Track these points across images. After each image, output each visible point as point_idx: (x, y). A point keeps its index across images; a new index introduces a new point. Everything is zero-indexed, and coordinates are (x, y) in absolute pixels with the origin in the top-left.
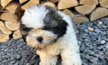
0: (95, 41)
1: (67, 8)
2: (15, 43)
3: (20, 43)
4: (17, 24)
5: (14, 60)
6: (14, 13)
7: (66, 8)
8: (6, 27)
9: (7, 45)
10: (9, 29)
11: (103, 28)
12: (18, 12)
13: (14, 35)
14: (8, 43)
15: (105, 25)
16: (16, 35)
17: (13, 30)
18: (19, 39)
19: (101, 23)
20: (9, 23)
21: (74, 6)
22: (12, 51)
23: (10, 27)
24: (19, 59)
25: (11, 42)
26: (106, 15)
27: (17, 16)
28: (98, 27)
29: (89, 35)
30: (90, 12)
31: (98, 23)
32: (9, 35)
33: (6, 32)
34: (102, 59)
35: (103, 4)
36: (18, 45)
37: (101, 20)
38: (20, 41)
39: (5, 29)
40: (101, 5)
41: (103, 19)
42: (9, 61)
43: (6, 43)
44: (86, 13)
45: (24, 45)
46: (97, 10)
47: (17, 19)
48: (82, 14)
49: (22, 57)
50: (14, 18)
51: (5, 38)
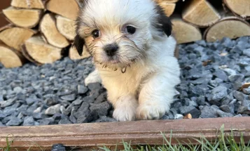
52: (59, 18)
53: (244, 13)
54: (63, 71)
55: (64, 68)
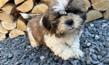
2: (11, 42)
3: (15, 42)
4: (13, 24)
5: (5, 58)
6: (9, 14)
8: (2, 26)
9: (3, 44)
11: (93, 31)
12: (15, 13)
14: (4, 42)
15: (96, 28)
16: (12, 34)
18: (15, 38)
19: (92, 25)
20: (5, 23)
22: (6, 50)
23: (6, 27)
24: (11, 58)
25: (7, 41)
26: (98, 18)
27: (12, 17)
28: (88, 29)
31: (90, 26)
32: (5, 35)
34: (83, 61)
35: (96, 6)
36: (13, 45)
37: (93, 22)
38: (15, 41)
39: (2, 28)
40: (94, 8)
41: (95, 22)
42: (1, 60)
43: (3, 42)
45: (17, 44)
46: (89, 12)
47: (12, 19)
49: (13, 56)
50: (10, 18)
51: (2, 37)
54: (6, 44)
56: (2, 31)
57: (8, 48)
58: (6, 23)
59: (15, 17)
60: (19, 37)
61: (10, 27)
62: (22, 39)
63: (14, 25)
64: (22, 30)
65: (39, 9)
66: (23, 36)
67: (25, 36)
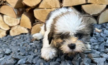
0: (103, 42)
1: (73, 5)
2: (11, 40)
4: (16, 19)
7: (71, 5)
8: (4, 21)
10: (7, 24)
13: (11, 31)
17: (11, 25)
20: (7, 17)
21: (80, 4)
22: (4, 46)
25: (6, 38)
27: (17, 11)
29: (96, 36)
30: (99, 12)
32: (6, 31)
33: (4, 28)
39: (3, 23)
44: (94, 14)
47: (16, 13)
48: (89, 14)
50: (14, 12)
51: (2, 33)
52: (5, 16)
53: (91, 13)
54: (5, 42)
55: (6, 40)
56: (3, 27)
57: (7, 45)
58: (9, 17)
59: (20, 12)
60: (21, 35)
61: (13, 22)
62: (24, 37)
63: (17, 21)
64: (25, 28)
65: (48, 4)
66: (26, 34)
67: (28, 35)
